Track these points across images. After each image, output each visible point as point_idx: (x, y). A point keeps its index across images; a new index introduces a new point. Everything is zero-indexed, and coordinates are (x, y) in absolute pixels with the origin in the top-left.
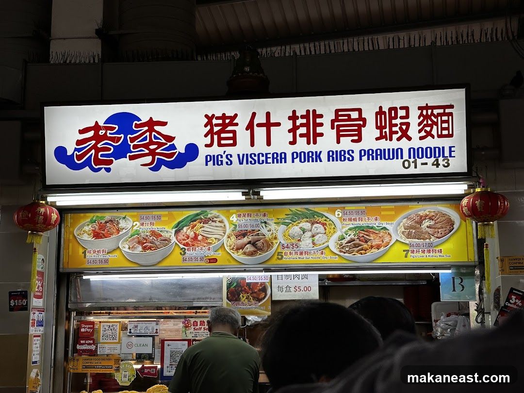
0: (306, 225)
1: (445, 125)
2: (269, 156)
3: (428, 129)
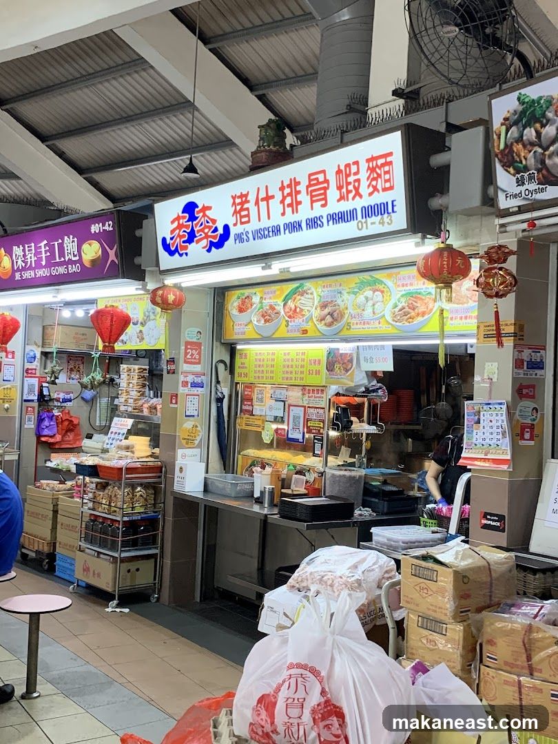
0: (369, 293)
1: (387, 177)
2: (270, 229)
3: (374, 183)
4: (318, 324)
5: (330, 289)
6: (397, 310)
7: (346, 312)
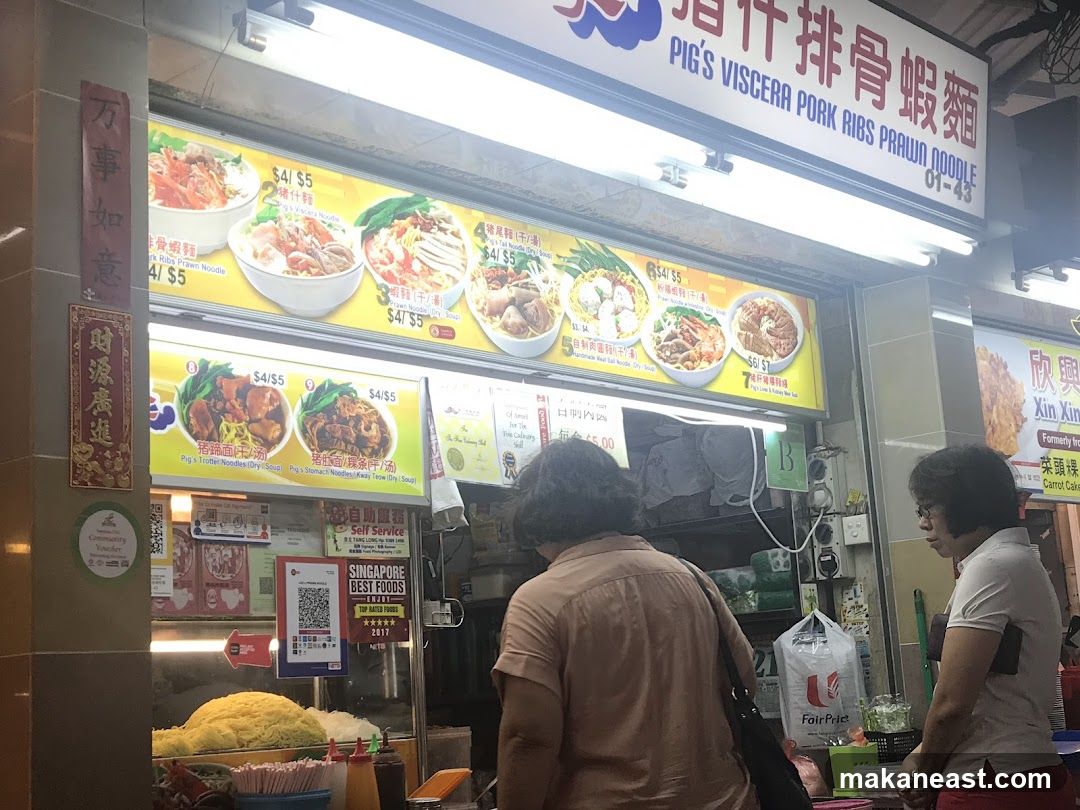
0: (605, 285)
1: (969, 122)
2: (768, 83)
3: (953, 119)
4: (485, 321)
5: (508, 241)
6: (663, 335)
7: (556, 309)
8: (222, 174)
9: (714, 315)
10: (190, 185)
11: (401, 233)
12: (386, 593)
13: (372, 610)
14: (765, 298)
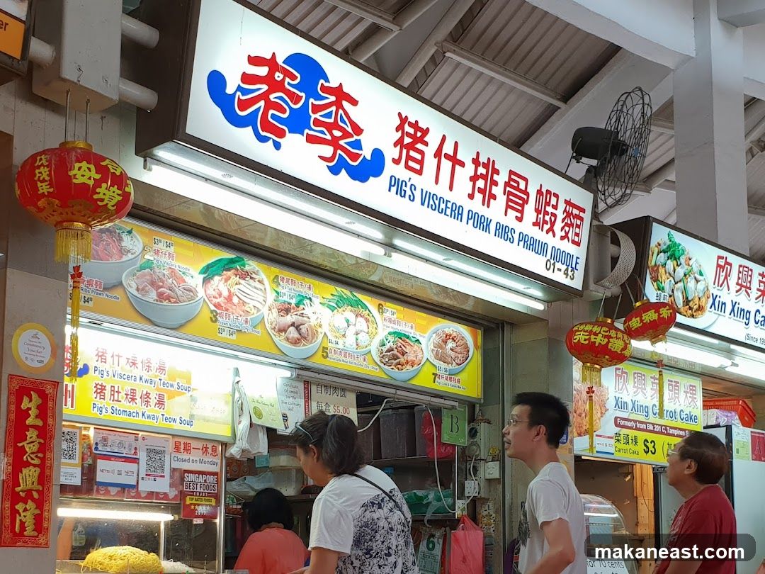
0: (351, 317)
1: (577, 231)
2: (449, 205)
3: (567, 229)
4: (275, 335)
5: (293, 287)
7: (320, 330)
8: (120, 239)
9: (418, 337)
10: (101, 246)
11: (226, 280)
12: (206, 491)
13: (196, 500)
14: (451, 328)
